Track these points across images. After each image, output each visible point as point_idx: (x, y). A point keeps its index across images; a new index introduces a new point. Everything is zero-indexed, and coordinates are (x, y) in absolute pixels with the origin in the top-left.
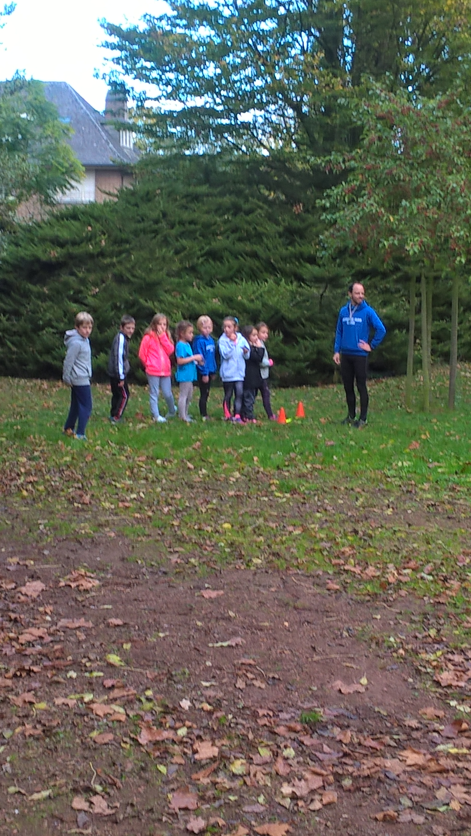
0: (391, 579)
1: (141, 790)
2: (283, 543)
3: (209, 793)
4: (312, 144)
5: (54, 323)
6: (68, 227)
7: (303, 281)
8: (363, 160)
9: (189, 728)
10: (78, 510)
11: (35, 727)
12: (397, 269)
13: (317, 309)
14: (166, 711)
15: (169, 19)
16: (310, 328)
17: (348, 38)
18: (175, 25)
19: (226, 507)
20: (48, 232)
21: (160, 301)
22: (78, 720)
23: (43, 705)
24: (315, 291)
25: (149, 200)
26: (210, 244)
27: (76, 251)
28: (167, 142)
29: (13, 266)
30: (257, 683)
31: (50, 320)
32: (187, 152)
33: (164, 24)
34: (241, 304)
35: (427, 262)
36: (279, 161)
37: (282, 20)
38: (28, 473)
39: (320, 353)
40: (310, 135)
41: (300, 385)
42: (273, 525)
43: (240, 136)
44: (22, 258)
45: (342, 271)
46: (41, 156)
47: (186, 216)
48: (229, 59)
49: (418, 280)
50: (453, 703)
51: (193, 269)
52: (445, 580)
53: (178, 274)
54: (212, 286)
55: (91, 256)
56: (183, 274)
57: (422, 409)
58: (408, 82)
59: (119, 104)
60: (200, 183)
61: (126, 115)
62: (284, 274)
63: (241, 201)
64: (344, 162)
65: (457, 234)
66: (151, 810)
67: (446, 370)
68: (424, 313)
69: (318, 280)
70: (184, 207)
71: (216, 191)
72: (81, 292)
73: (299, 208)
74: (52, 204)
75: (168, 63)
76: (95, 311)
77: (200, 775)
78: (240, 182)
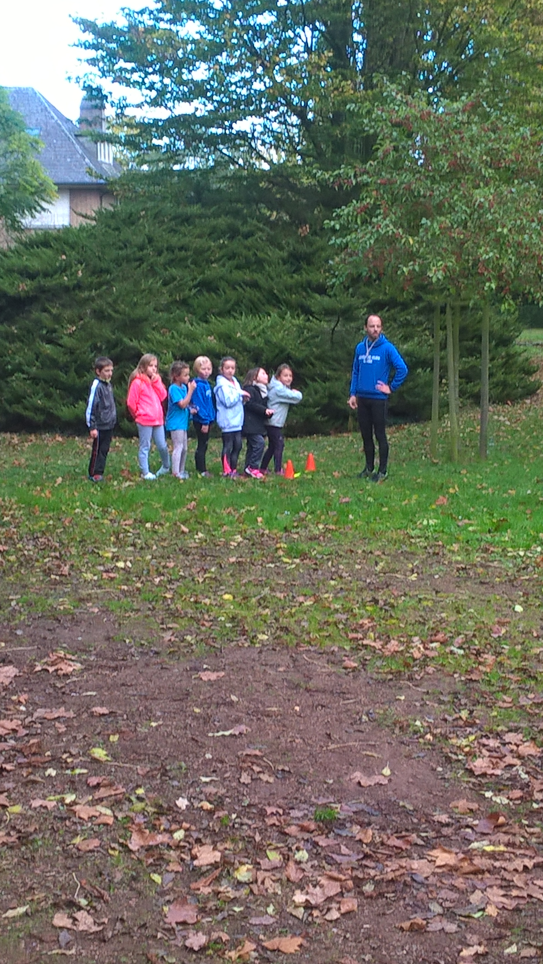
0: (417, 655)
1: (133, 903)
2: (292, 615)
3: (211, 905)
4: (319, 156)
5: (25, 368)
6: (38, 256)
7: (312, 314)
8: (378, 174)
9: (187, 830)
10: (56, 583)
11: (8, 834)
12: (419, 299)
13: (328, 346)
14: (161, 812)
15: (151, 12)
16: (320, 368)
17: (359, 32)
18: (158, 20)
19: (226, 576)
20: (15, 261)
21: (147, 340)
22: (58, 824)
23: (17, 809)
24: (324, 325)
25: (133, 224)
26: (203, 273)
27: (49, 283)
28: (153, 155)
30: (265, 777)
31: (20, 364)
32: (177, 167)
33: (146, 18)
34: (240, 342)
35: (452, 291)
36: (282, 175)
37: (281, 13)
39: (332, 396)
40: (317, 146)
41: (310, 434)
42: (280, 595)
43: (237, 147)
45: (355, 301)
46: (6, 173)
47: (175, 240)
48: (223, 58)
49: (443, 311)
50: (488, 794)
51: (184, 302)
52: (478, 653)
53: (167, 309)
54: (207, 322)
55: (67, 289)
56: (173, 308)
57: (450, 459)
58: (427, 84)
59: (96, 112)
60: (190, 202)
61: (105, 125)
62: (290, 306)
63: (239, 223)
64: (355, 176)
65: (486, 257)
66: (144, 926)
67: (475, 414)
68: (450, 348)
69: (328, 313)
70: (173, 231)
71: (209, 212)
72: (55, 331)
73: (305, 230)
74: (20, 229)
75: (151, 64)
76: (72, 353)
77: (200, 884)
78: (238, 201)
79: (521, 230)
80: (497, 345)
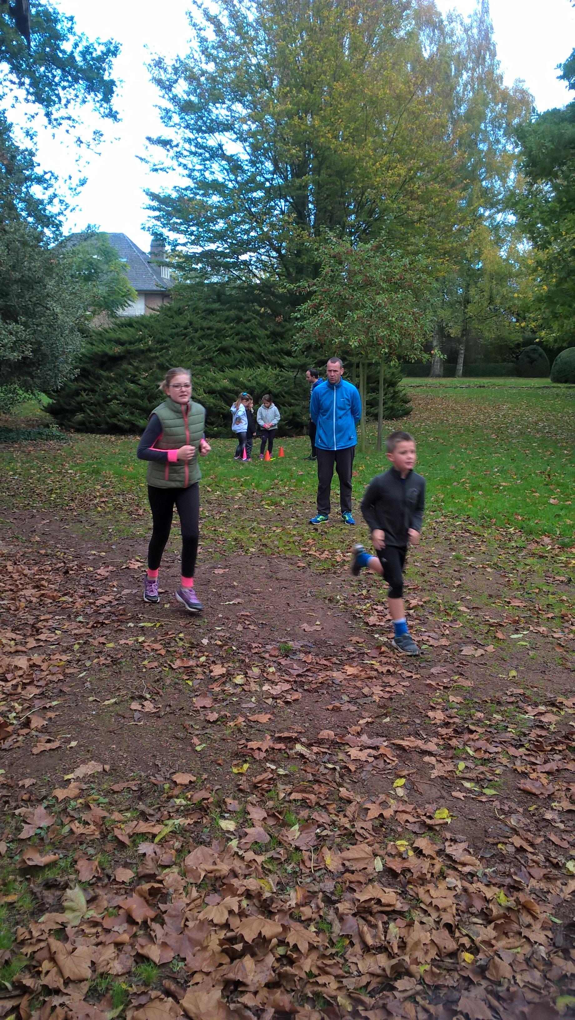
0: (338, 560)
1: (176, 696)
2: (269, 538)
3: (220, 697)
4: (288, 275)
5: (119, 397)
6: (126, 332)
7: (283, 367)
8: (322, 286)
9: (207, 656)
10: (135, 520)
11: (106, 659)
14: (193, 646)
15: (192, 189)
16: (288, 399)
17: (312, 203)
18: (197, 194)
19: (232, 516)
20: (113, 335)
22: (134, 653)
23: (111, 645)
24: (290, 374)
25: (180, 314)
26: (221, 343)
27: (132, 348)
28: (192, 274)
29: (89, 358)
30: (252, 627)
31: (116, 395)
32: (206, 281)
33: (189, 194)
34: (242, 383)
35: (363, 353)
36: (267, 286)
37: (268, 191)
38: (102, 496)
39: (294, 415)
40: (287, 269)
43: (240, 269)
44: (96, 354)
45: (308, 360)
46: (107, 284)
47: (205, 324)
48: (233, 217)
49: (358, 366)
50: (376, 636)
51: (210, 360)
53: (201, 364)
54: (223, 372)
55: (142, 352)
56: (204, 363)
58: (351, 234)
59: (160, 249)
60: (214, 302)
61: (165, 256)
62: (271, 363)
63: (242, 314)
64: (309, 287)
65: (382, 334)
66: (182, 709)
67: (375, 425)
69: (293, 367)
70: (204, 318)
71: (225, 307)
72: (135, 376)
73: (279, 319)
74: (116, 317)
75: (192, 220)
76: (146, 389)
77: (214, 686)
78: (241, 301)
79: (402, 319)
80: (388, 386)
